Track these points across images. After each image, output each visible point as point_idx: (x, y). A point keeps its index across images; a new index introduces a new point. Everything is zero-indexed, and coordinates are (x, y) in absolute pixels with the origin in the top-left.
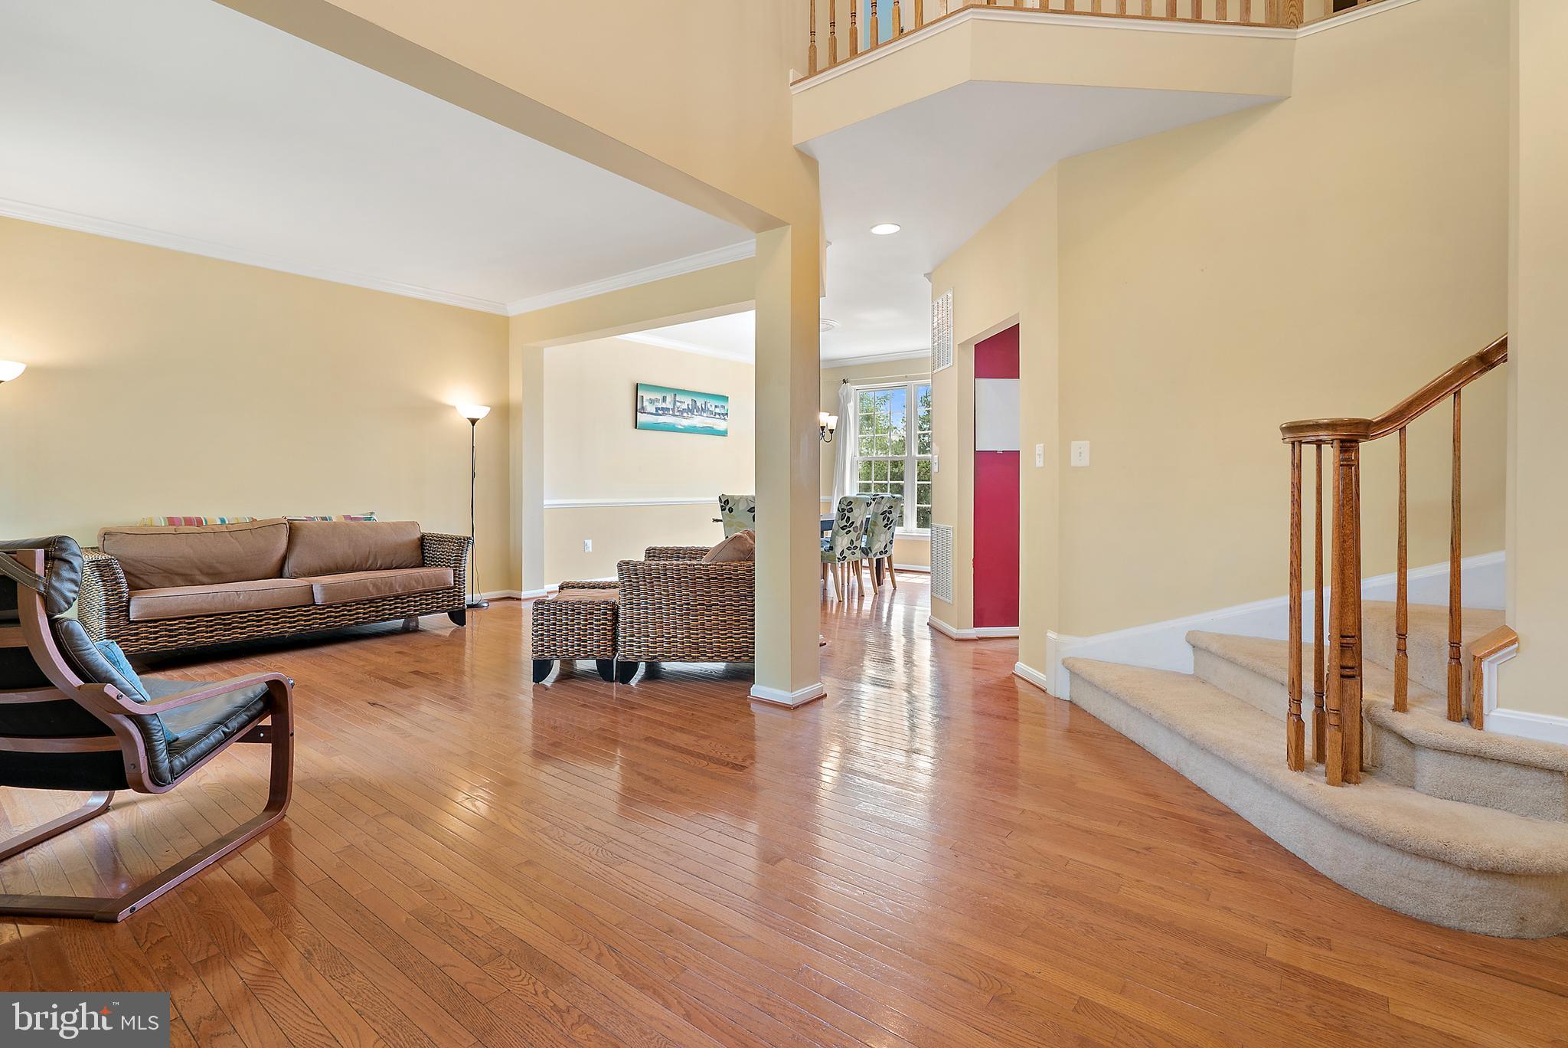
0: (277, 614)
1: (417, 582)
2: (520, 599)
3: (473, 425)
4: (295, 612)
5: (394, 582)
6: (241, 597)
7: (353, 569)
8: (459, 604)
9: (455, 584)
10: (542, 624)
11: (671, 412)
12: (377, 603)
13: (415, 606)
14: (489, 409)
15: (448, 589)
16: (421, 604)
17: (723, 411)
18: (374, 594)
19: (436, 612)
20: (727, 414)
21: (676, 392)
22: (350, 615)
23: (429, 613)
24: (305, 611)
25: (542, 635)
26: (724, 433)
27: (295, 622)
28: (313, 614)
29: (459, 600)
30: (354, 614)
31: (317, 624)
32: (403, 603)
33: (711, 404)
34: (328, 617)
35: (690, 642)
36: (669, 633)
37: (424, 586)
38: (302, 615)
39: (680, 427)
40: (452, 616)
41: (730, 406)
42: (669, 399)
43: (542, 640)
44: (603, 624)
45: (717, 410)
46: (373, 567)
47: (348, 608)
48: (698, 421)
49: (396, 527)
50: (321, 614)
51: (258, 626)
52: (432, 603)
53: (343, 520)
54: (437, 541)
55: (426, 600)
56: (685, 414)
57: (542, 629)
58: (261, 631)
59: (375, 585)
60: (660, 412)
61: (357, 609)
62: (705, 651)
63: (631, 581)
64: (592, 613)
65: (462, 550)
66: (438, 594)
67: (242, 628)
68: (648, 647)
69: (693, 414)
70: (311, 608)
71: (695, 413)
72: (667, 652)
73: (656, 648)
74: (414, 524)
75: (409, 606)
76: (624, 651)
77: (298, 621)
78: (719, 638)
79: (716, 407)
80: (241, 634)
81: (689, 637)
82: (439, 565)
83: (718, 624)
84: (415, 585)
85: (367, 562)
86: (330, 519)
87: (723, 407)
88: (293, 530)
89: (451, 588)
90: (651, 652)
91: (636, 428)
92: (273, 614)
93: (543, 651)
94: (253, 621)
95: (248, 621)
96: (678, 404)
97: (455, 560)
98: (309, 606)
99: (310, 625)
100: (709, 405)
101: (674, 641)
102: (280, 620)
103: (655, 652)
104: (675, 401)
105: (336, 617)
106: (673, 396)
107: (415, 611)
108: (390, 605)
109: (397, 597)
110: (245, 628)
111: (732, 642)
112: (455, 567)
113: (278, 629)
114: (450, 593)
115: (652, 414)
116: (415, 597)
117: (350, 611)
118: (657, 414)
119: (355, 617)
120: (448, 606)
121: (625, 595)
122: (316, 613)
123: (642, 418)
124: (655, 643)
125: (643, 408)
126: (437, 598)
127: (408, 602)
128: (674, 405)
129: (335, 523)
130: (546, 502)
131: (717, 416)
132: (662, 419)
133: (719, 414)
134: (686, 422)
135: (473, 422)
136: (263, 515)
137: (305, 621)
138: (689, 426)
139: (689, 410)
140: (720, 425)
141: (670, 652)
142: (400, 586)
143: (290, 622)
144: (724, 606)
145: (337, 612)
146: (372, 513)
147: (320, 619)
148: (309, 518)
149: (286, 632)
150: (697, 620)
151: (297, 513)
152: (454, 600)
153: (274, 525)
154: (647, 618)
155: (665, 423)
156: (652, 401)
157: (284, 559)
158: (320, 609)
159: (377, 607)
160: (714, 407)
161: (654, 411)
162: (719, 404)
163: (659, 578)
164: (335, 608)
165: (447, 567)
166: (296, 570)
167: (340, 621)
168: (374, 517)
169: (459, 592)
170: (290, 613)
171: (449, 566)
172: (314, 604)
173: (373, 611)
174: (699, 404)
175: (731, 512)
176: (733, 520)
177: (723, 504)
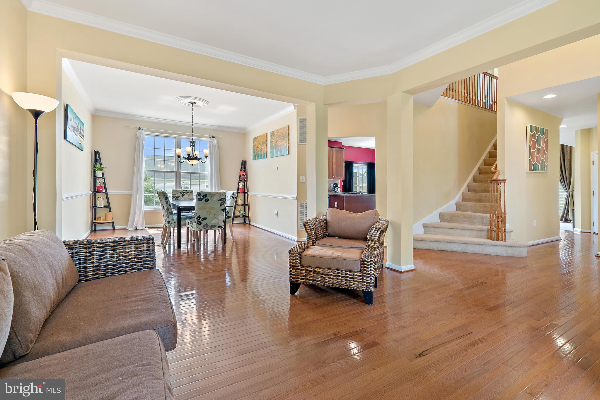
33: (82, 128)
42: (74, 120)
91: (65, 139)
96: (76, 125)
106: (75, 118)
135: (37, 114)
160: (82, 130)
174: (79, 127)
175: (207, 201)
176: (207, 206)
177: (201, 197)
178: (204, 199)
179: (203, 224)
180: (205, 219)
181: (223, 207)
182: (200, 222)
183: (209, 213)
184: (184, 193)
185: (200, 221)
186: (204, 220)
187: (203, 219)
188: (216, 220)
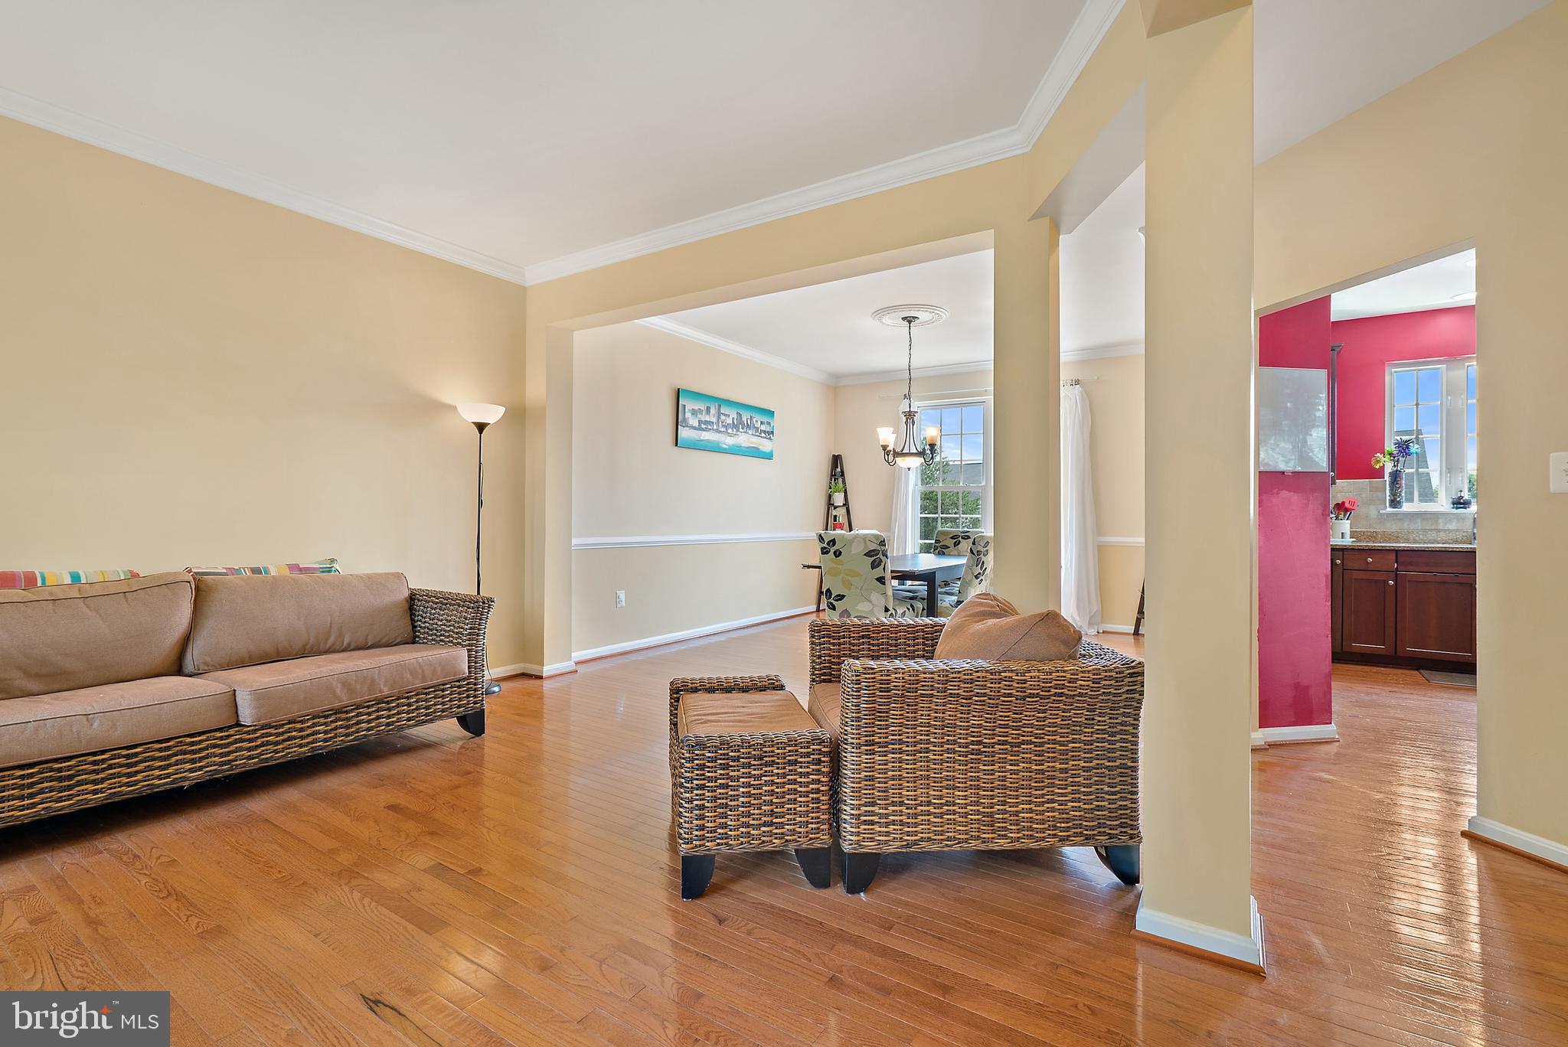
0: (168, 748)
1: (413, 673)
2: (541, 678)
3: (481, 433)
4: (201, 742)
5: (376, 677)
6: (96, 725)
7: (304, 652)
8: (475, 703)
9: (470, 672)
10: (702, 787)
11: (715, 427)
12: (347, 712)
13: (408, 713)
14: (503, 409)
15: (459, 681)
16: (417, 708)
17: (768, 429)
18: (345, 699)
19: (440, 718)
20: (772, 432)
21: (722, 402)
22: (302, 738)
23: (431, 721)
24: (221, 738)
25: (702, 808)
26: (769, 456)
27: (201, 759)
28: (235, 742)
29: (475, 696)
30: (308, 735)
31: (243, 760)
32: (389, 709)
33: (758, 419)
34: (263, 745)
35: (978, 813)
36: (940, 797)
37: (424, 679)
38: (215, 746)
39: (725, 446)
40: (463, 721)
41: (777, 422)
42: (713, 411)
43: (701, 817)
44: (814, 782)
45: (763, 428)
46: (337, 646)
47: (299, 726)
48: (744, 439)
49: (372, 582)
50: (250, 740)
51: (129, 775)
52: (435, 705)
53: (287, 572)
54: (437, 603)
55: (426, 700)
56: (730, 431)
57: (702, 798)
58: (136, 783)
59: (345, 685)
60: (703, 426)
61: (313, 726)
62: (1005, 829)
63: (874, 702)
64: (795, 762)
65: (480, 619)
66: (443, 690)
67: (95, 782)
68: (902, 823)
69: (738, 430)
70: (232, 731)
71: (741, 430)
72: (936, 833)
73: (916, 825)
74: (399, 576)
75: (398, 713)
76: (858, 834)
77: (207, 757)
78: (1030, 803)
79: (762, 423)
80: (95, 792)
81: (977, 804)
82: (442, 641)
83: (1030, 779)
84: (410, 678)
85: (327, 640)
86: (267, 571)
87: (769, 423)
88: (202, 589)
89: (464, 679)
90: (908, 834)
91: (676, 445)
92: (160, 750)
93: (702, 838)
94: (120, 766)
95: (110, 767)
96: (723, 417)
97: (470, 634)
98: (229, 727)
99: (230, 761)
100: (754, 420)
101: (948, 813)
102: (174, 759)
103: (916, 833)
104: (719, 414)
105: (277, 743)
106: (717, 407)
107: (409, 720)
108: (369, 714)
109: (379, 701)
110: (103, 780)
111: (1053, 810)
112: (469, 645)
113: (168, 776)
114: (463, 686)
115: (694, 428)
116: (408, 698)
117: (301, 730)
118: (700, 429)
119: (310, 739)
120: (459, 707)
121: (859, 727)
122: (242, 741)
123: (684, 433)
124: (915, 816)
125: (684, 419)
126: (443, 697)
127: (398, 706)
128: (719, 418)
129: (273, 577)
130: (574, 541)
131: (763, 435)
132: (706, 436)
133: (765, 432)
134: (728, 441)
135: (481, 427)
136: (149, 567)
137: (221, 755)
138: (733, 445)
139: (734, 426)
140: (766, 445)
141: (942, 833)
142: (386, 682)
143: (193, 761)
144: (1042, 744)
145: (278, 734)
146: (332, 561)
147: (249, 749)
148: (232, 571)
149: (185, 779)
150: (992, 772)
151: (210, 561)
152: (468, 697)
153: (167, 584)
154: (900, 769)
155: (708, 441)
156: (694, 412)
157: (186, 640)
158: (248, 733)
159: (348, 719)
160: (759, 423)
161: (696, 424)
162: (765, 420)
163: (932, 696)
164: (276, 727)
165: (455, 644)
166: (208, 659)
167: (283, 749)
168: (336, 566)
169: (475, 684)
170: (192, 744)
171: (460, 644)
172: (238, 724)
173: (341, 727)
174: (744, 419)
175: (838, 556)
176: (840, 567)
177: (825, 545)
178: (832, 551)
179: (839, 610)
180: (840, 597)
181: (878, 572)
182: (831, 603)
183: (849, 585)
184: (960, 539)
185: (831, 600)
186: (840, 600)
187: (837, 596)
188: (867, 603)
